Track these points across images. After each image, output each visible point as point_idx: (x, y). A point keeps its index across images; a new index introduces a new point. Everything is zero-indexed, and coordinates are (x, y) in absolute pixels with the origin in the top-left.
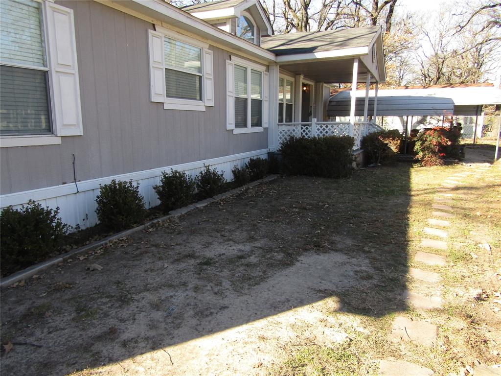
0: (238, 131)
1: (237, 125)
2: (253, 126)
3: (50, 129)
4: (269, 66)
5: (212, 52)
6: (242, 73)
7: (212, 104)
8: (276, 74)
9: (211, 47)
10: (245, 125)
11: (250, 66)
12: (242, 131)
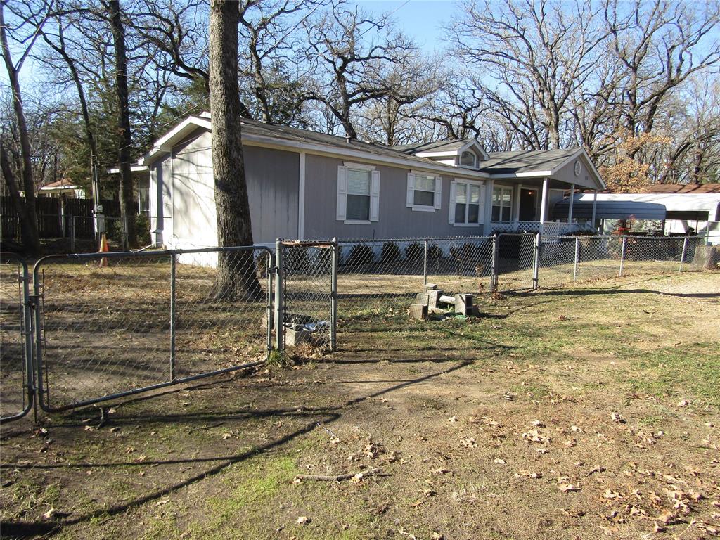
0: (456, 225)
1: (457, 221)
2: (469, 222)
3: (367, 218)
4: (485, 181)
5: (441, 178)
6: (463, 187)
7: (439, 208)
8: (492, 185)
9: (441, 175)
10: (464, 222)
11: (469, 182)
12: (461, 225)
